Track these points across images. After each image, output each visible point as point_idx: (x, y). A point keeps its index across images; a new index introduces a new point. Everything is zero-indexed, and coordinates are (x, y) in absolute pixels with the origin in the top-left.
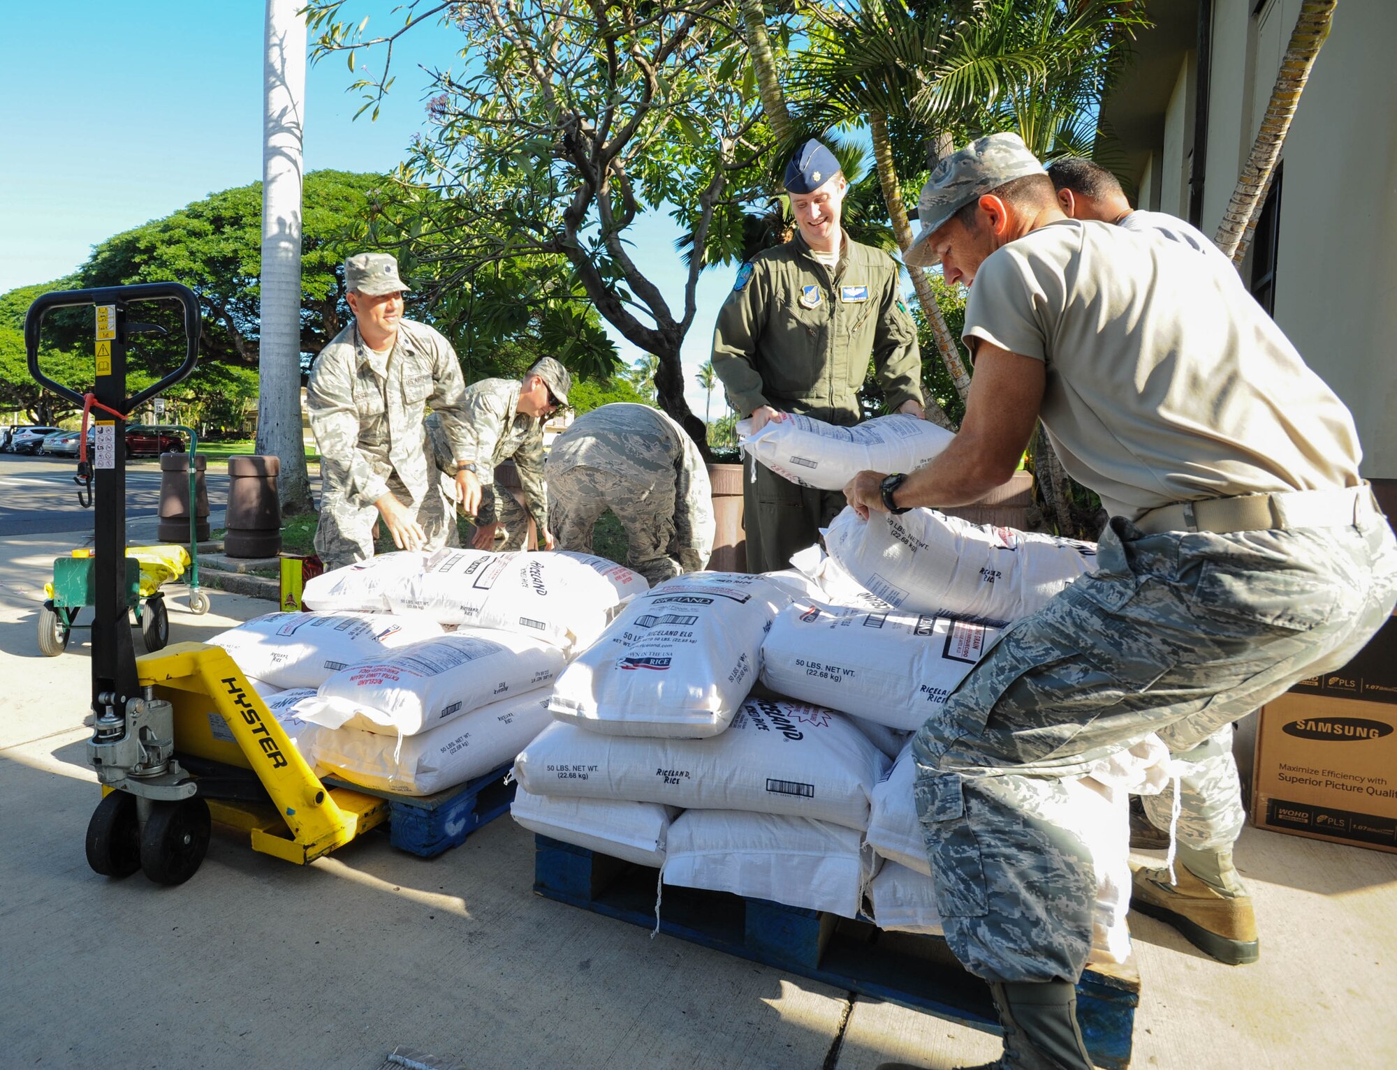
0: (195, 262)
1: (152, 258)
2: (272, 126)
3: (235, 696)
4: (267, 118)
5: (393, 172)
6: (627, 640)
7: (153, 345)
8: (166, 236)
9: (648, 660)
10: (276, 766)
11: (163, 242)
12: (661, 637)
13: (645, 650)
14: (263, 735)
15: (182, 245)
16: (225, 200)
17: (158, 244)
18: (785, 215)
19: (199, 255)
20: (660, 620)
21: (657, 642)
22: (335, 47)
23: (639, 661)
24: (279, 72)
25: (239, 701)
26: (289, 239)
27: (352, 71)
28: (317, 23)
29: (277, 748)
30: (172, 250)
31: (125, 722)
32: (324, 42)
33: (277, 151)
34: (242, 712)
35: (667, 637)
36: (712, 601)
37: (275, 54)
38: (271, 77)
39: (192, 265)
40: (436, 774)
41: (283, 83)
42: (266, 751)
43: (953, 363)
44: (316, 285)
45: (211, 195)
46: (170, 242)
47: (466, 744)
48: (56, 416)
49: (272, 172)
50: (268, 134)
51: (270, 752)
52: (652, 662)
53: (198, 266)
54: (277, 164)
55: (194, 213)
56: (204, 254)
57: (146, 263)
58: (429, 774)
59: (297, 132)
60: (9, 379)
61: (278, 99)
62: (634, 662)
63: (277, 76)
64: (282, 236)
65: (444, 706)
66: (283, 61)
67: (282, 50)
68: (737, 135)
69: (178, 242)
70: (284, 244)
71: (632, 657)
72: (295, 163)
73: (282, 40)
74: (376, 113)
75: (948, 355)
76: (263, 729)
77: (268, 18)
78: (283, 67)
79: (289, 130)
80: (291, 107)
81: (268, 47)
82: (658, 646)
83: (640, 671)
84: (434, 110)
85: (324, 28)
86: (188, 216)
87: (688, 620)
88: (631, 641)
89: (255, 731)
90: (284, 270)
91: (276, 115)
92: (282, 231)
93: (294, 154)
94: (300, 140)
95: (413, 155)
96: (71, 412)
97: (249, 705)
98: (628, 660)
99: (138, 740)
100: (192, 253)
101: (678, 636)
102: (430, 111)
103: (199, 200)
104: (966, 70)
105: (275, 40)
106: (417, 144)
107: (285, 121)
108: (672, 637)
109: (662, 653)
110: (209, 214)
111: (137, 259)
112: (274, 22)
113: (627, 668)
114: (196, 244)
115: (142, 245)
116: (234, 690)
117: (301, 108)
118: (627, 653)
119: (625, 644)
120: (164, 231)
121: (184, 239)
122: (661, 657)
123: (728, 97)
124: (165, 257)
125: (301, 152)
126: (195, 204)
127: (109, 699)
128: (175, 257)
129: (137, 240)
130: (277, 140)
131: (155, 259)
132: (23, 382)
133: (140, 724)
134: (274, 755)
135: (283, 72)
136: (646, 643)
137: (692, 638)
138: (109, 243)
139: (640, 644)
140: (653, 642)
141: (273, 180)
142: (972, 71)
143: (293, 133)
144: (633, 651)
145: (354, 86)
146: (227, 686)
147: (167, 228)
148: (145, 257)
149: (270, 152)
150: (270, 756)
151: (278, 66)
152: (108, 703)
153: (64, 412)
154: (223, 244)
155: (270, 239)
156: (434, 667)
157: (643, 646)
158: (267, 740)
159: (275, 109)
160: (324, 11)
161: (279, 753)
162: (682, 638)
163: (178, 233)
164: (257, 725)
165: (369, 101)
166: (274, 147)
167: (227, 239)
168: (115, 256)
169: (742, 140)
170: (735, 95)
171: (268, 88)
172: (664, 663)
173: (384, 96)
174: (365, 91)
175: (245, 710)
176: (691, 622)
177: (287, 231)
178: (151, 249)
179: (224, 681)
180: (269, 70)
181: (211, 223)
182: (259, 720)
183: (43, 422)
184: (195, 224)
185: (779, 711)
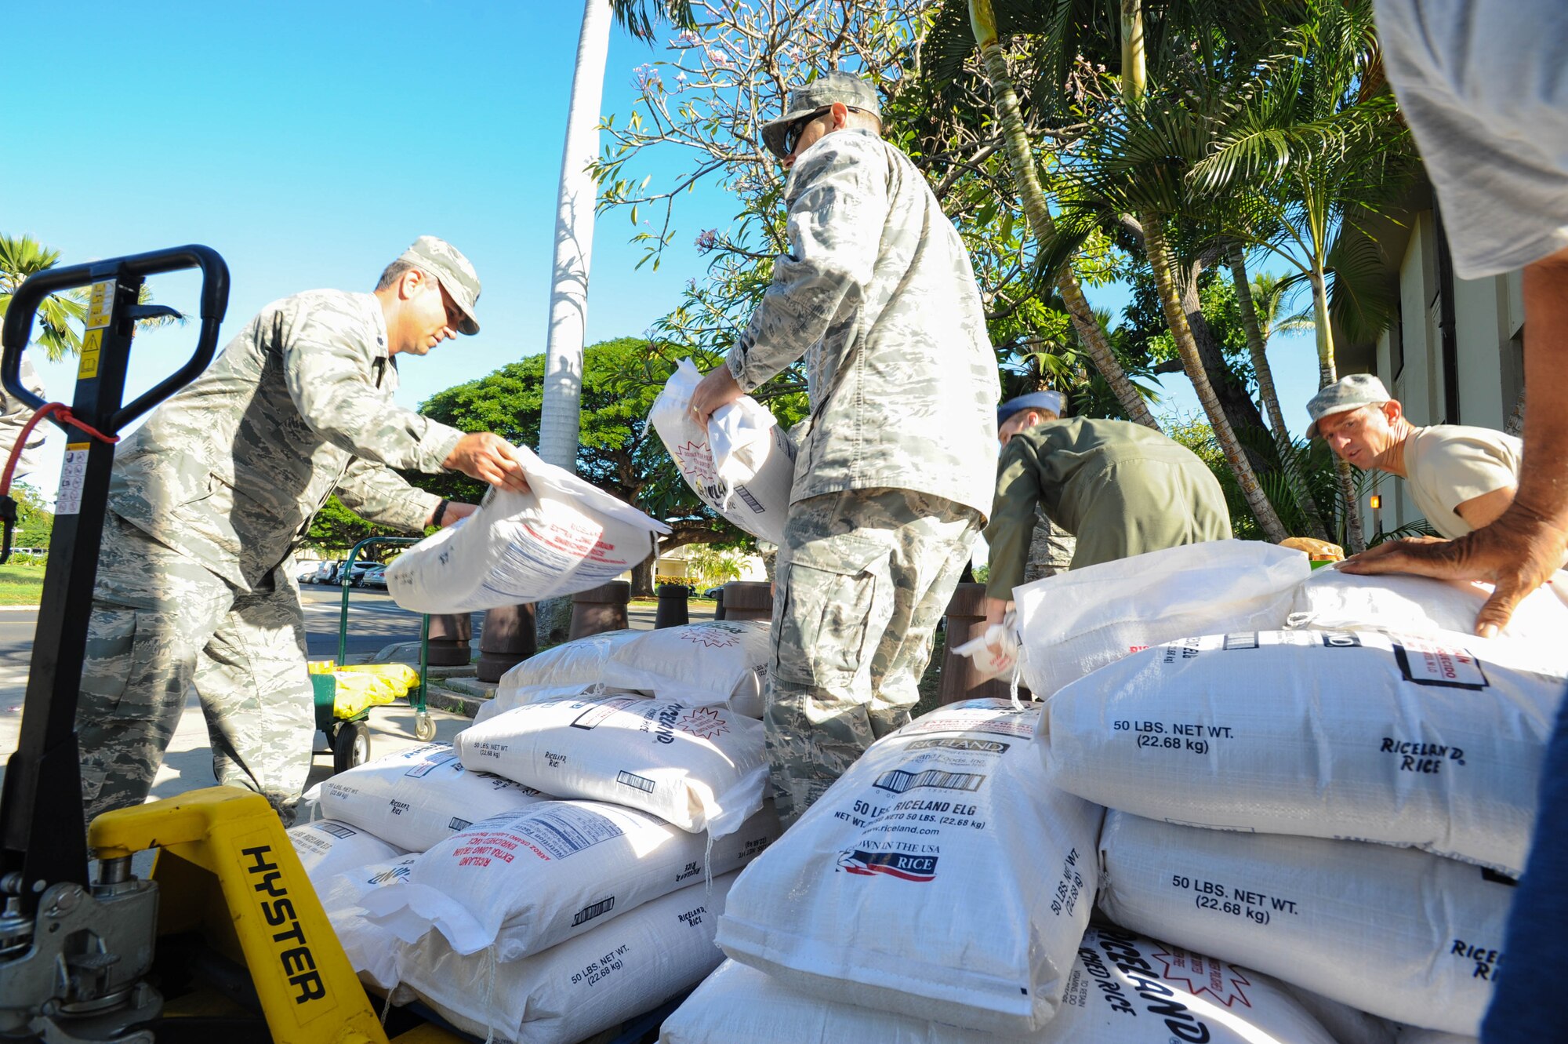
0: (506, 415)
1: (469, 411)
2: (560, 273)
3: (259, 878)
4: (556, 267)
5: (670, 316)
6: (858, 815)
7: (469, 490)
8: (482, 392)
9: (894, 859)
10: (301, 1000)
11: (479, 397)
12: (919, 812)
13: (889, 837)
14: (293, 943)
15: (496, 400)
16: (536, 362)
17: (475, 400)
18: (1041, 370)
19: (510, 408)
20: (918, 780)
21: (912, 824)
22: (619, 201)
23: (880, 858)
24: (569, 227)
25: (266, 885)
26: (571, 376)
27: (635, 224)
28: (603, 178)
29: (312, 965)
30: (487, 404)
31: (34, 926)
32: (608, 195)
33: (562, 296)
34: (265, 906)
35: (930, 813)
36: (1006, 746)
37: (566, 213)
38: (561, 230)
39: (503, 417)
40: (557, 1022)
41: (572, 236)
42: (289, 971)
43: (1245, 477)
44: (613, 435)
45: (525, 359)
46: (485, 398)
47: (617, 966)
48: (383, 553)
49: (557, 316)
50: (555, 281)
51: (297, 973)
52: (901, 862)
53: (508, 419)
54: (563, 308)
55: (510, 374)
56: (515, 408)
57: (463, 415)
58: (546, 1023)
59: (583, 280)
60: (342, 519)
61: (567, 250)
62: (868, 861)
63: (567, 231)
64: (564, 373)
65: (580, 906)
66: (573, 217)
67: (572, 207)
68: (996, 289)
69: (493, 397)
70: (566, 381)
71: (865, 850)
72: (579, 307)
73: (573, 199)
74: (657, 263)
75: (1239, 467)
76: (297, 932)
77: (562, 180)
78: (573, 222)
79: (575, 278)
80: (578, 257)
81: (560, 205)
82: (913, 830)
83: (881, 879)
84: (703, 245)
85: (609, 184)
86: (503, 376)
87: (968, 782)
88: (867, 818)
89: (278, 938)
90: (563, 405)
91: (563, 265)
92: (564, 369)
93: (579, 300)
94: (585, 287)
95: (688, 298)
96: (397, 551)
97: (283, 892)
98: (860, 856)
99: (60, 958)
100: (504, 407)
101: (949, 814)
102: (699, 246)
103: (515, 362)
104: (1250, 142)
105: (566, 199)
106: (693, 289)
107: (572, 270)
108: (938, 814)
109: (922, 845)
110: (520, 373)
111: (456, 413)
112: (566, 183)
113: (855, 870)
114: (508, 399)
115: (460, 400)
116: (261, 866)
117: (587, 260)
118: (857, 840)
119: (856, 822)
120: (481, 388)
121: (498, 395)
122: (918, 853)
123: (986, 258)
124: (480, 411)
125: (586, 298)
126: (510, 365)
127: (14, 886)
128: (489, 410)
129: (457, 395)
130: (561, 287)
131: (472, 412)
132: (353, 522)
133: (67, 928)
134: (302, 980)
135: (572, 227)
136: (892, 823)
137: (976, 818)
138: (433, 400)
139: (880, 824)
140: (904, 823)
141: (558, 323)
142: (1257, 143)
143: (578, 280)
144: (868, 837)
145: (637, 238)
146: (252, 861)
147: (484, 385)
148: (463, 410)
149: (557, 298)
150: (293, 982)
151: (568, 221)
152: (13, 893)
153: (390, 550)
154: (531, 400)
155: (554, 376)
156: (574, 837)
157: (886, 829)
158: (295, 953)
159: (563, 260)
160: (608, 168)
161: (315, 976)
162: (958, 817)
163: (493, 390)
164: (287, 926)
165: (651, 252)
166: (561, 293)
167: (535, 396)
168: (437, 410)
169: (1001, 294)
170: (993, 256)
171: (558, 240)
172: (923, 868)
173: (665, 248)
174: (647, 244)
175: (271, 900)
176: (972, 786)
177: (569, 369)
178: (468, 403)
179: (246, 852)
180: (560, 224)
181: (523, 381)
182: (292, 915)
183: (370, 558)
184: (509, 382)
185: (1146, 965)
